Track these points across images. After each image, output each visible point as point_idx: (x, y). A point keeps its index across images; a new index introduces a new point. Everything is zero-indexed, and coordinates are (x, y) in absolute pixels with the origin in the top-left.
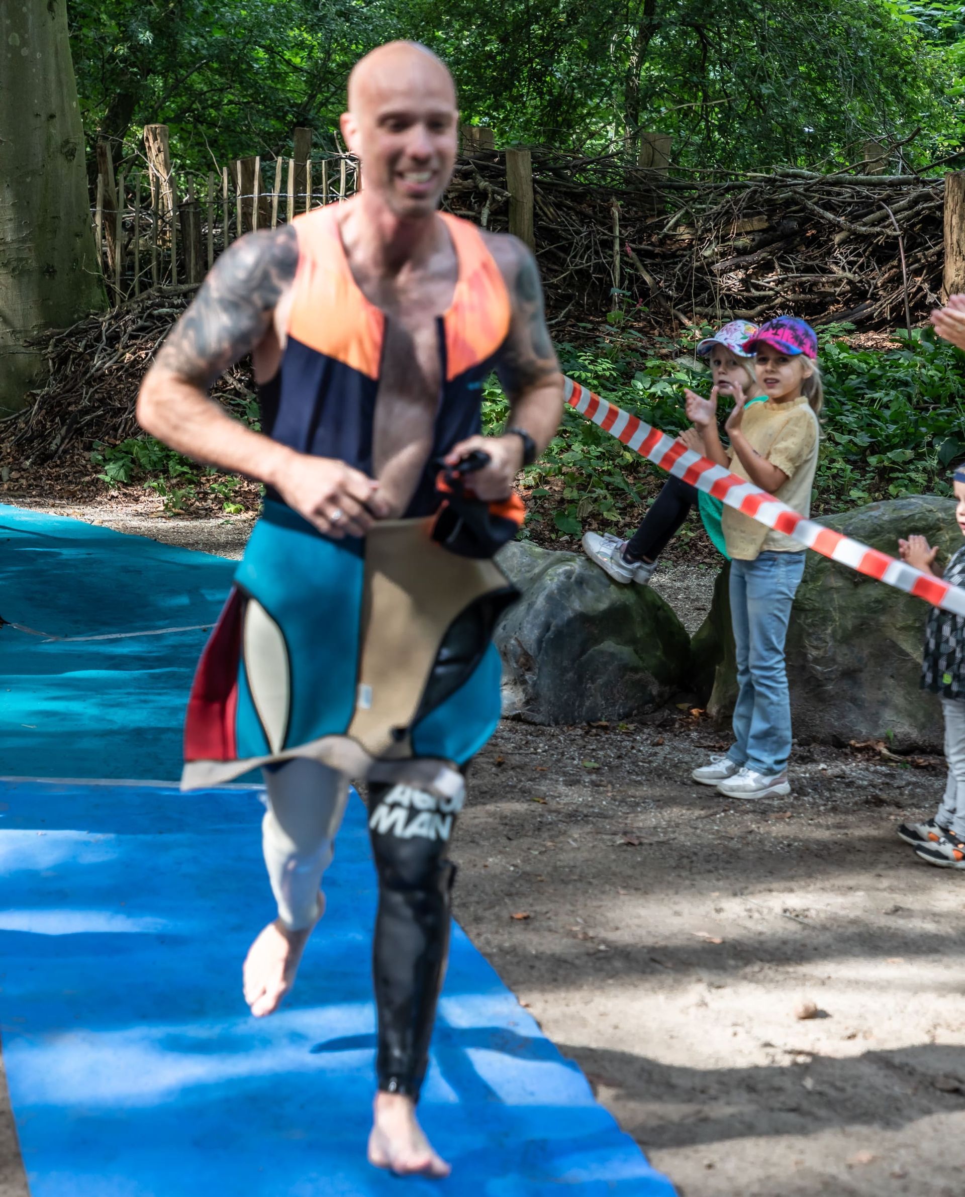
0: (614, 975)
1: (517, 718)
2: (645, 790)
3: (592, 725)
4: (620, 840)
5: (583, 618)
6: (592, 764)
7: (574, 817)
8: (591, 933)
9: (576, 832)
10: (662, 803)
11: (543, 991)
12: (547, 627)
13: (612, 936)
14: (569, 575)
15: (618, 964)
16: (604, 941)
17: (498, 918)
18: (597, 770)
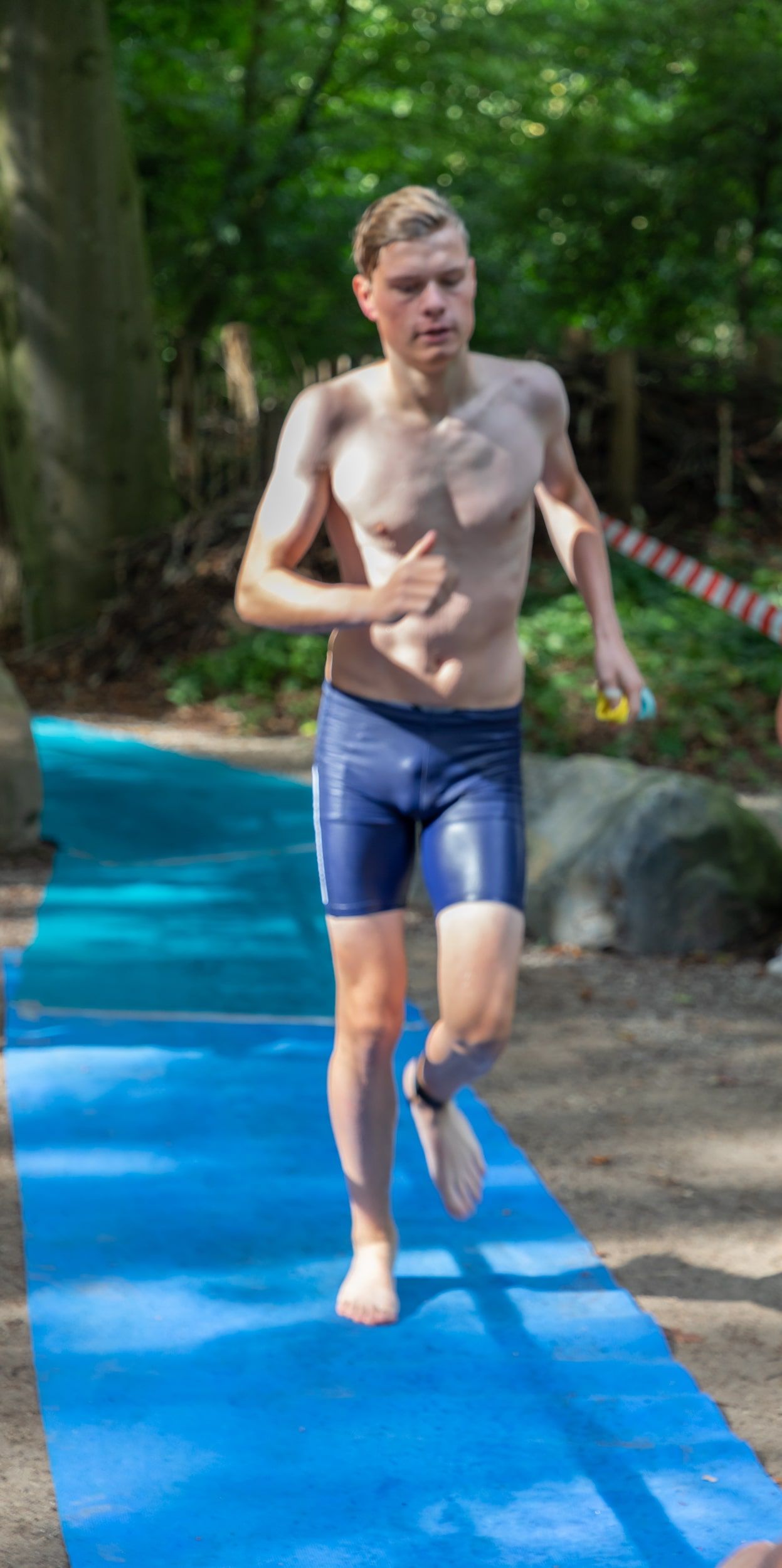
0: (700, 1223)
1: (607, 950)
2: (743, 1026)
3: (688, 957)
4: (713, 1079)
5: (679, 843)
6: (684, 998)
7: (663, 1053)
8: (677, 1177)
9: (666, 1070)
10: (760, 1039)
11: (621, 1239)
12: (637, 851)
13: (699, 1181)
14: (662, 795)
15: (705, 1211)
16: (690, 1187)
17: (576, 1161)
18: (690, 1006)
